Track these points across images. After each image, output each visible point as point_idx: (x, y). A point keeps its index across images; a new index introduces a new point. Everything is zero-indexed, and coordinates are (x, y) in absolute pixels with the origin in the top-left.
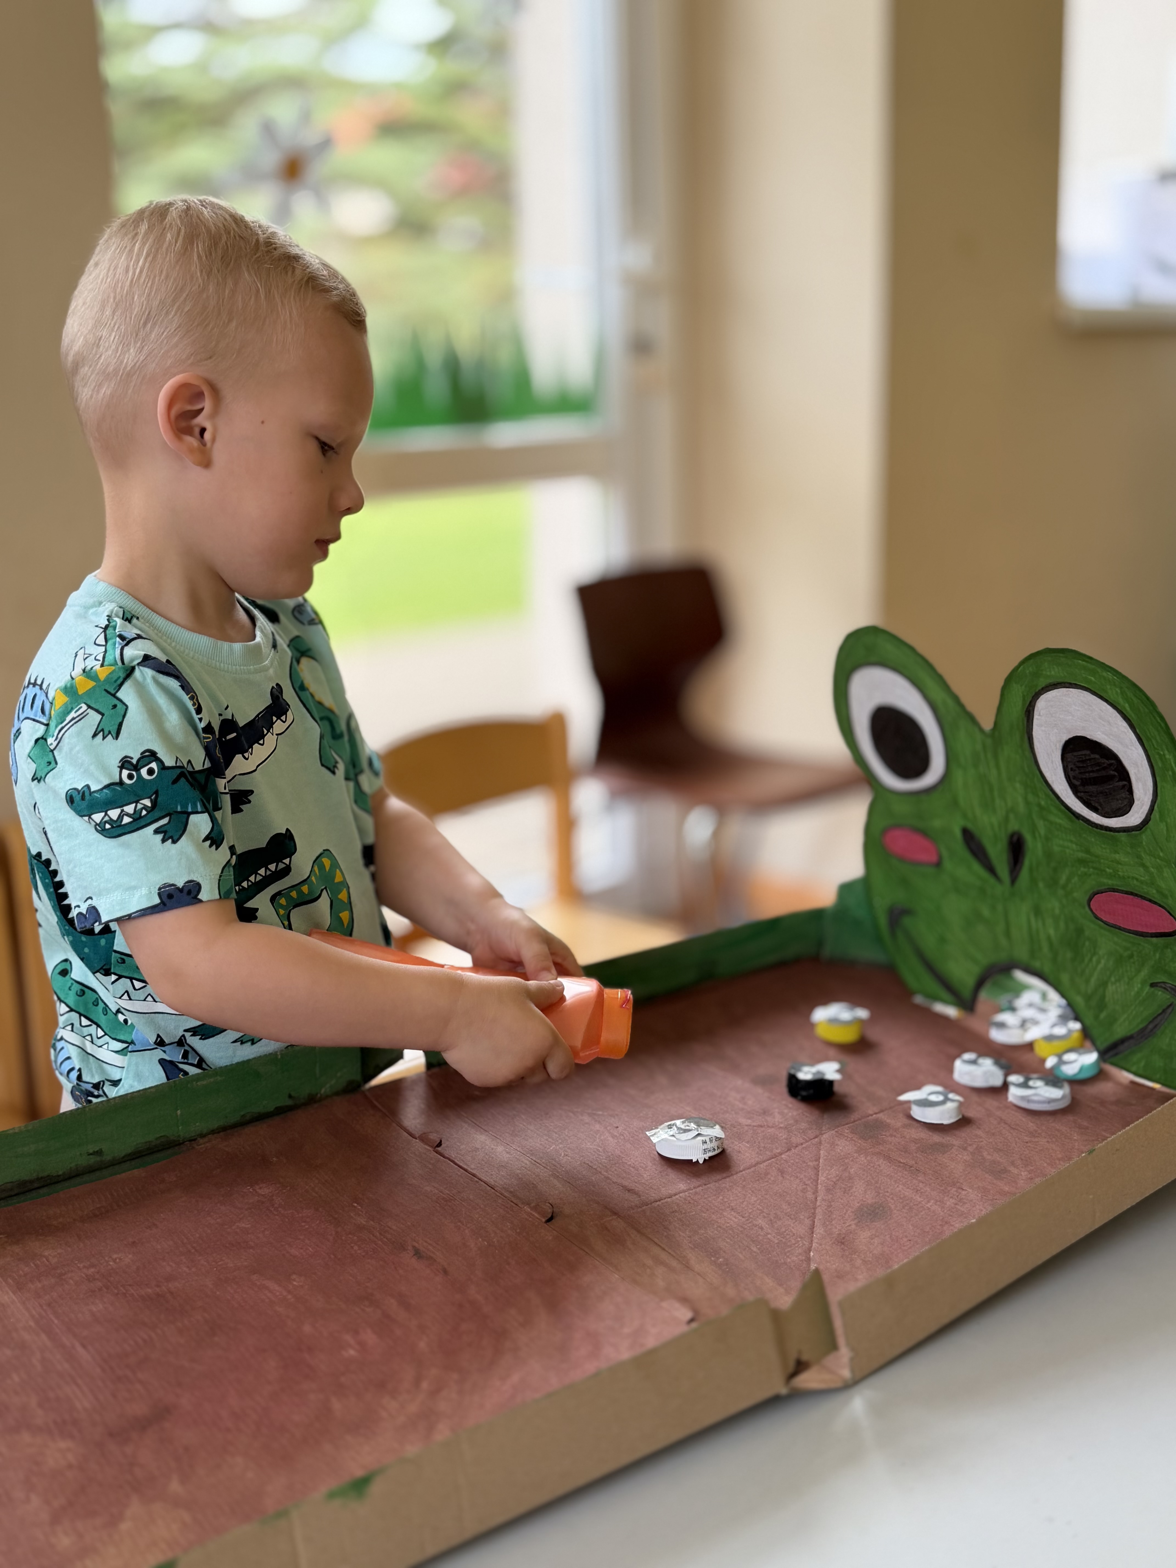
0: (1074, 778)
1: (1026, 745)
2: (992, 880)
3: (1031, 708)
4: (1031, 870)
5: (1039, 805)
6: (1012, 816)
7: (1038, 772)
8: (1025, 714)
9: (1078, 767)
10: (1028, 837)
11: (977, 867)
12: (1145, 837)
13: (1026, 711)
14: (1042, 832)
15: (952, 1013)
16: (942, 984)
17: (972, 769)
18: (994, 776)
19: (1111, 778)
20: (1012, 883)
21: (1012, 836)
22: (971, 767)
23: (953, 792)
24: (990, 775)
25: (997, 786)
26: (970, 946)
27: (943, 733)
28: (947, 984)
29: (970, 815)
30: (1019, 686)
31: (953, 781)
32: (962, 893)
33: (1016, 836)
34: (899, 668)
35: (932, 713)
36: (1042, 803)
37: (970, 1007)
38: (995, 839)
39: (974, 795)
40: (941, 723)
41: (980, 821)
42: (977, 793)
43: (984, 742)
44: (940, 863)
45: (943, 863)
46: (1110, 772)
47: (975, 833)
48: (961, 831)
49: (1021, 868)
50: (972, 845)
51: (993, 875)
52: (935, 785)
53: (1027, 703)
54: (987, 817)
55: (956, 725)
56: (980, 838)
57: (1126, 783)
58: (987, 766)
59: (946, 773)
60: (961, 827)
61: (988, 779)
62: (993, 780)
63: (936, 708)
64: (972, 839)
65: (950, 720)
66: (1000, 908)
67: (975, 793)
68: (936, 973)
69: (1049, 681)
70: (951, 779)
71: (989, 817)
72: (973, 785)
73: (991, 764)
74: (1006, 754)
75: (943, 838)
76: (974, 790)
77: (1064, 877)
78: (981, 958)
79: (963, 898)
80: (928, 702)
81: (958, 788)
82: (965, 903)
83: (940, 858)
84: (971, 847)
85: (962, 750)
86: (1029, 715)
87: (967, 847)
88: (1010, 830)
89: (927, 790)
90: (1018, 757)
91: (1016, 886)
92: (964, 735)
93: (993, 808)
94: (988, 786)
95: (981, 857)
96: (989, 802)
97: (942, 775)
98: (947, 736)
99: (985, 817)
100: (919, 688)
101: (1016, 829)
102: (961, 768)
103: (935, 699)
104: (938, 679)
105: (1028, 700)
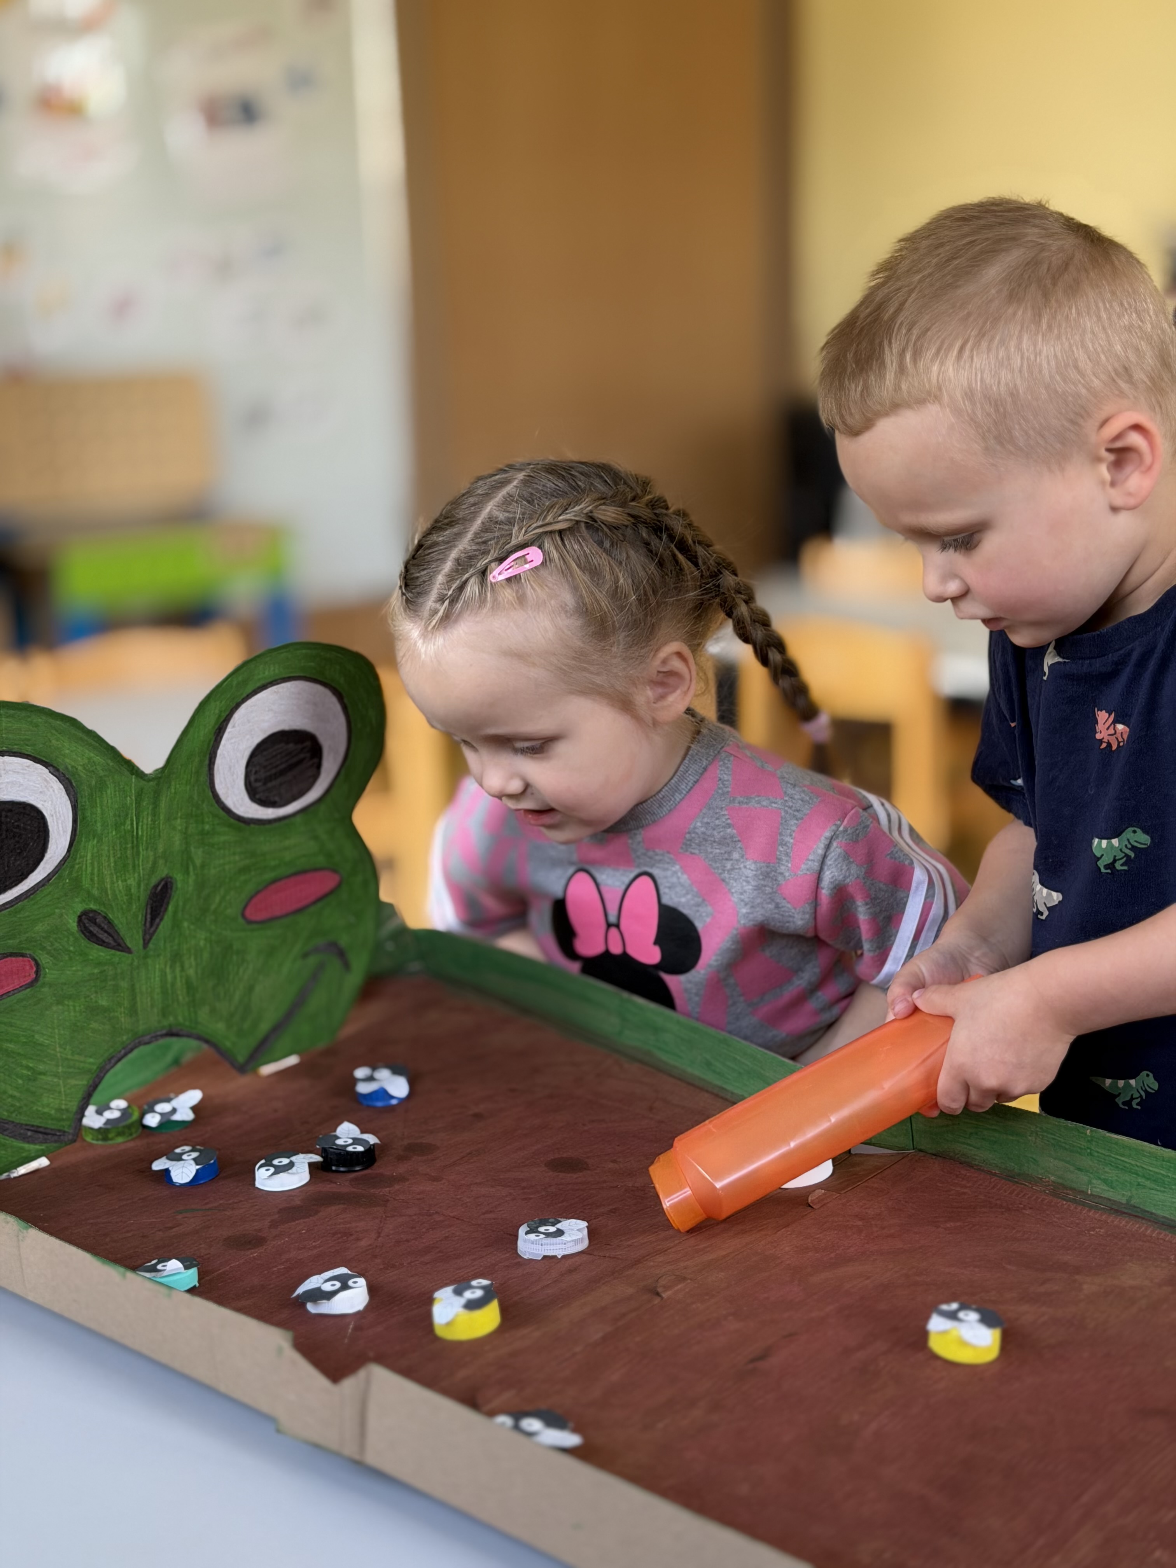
0: (256, 780)
1: (205, 769)
2: (118, 956)
3: (225, 724)
4: (175, 913)
5: (202, 833)
6: (161, 862)
7: (210, 794)
9: (265, 767)
10: (178, 877)
11: (98, 952)
12: (322, 808)
14: (198, 862)
15: (43, 1162)
16: (29, 1133)
17: (112, 832)
18: (145, 827)
19: (300, 762)
20: (146, 944)
21: (156, 887)
22: (110, 830)
23: (74, 875)
24: (140, 828)
25: (147, 837)
26: (76, 1057)
27: (75, 805)
28: (37, 1130)
29: (95, 892)
30: (218, 703)
31: (77, 861)
32: (70, 997)
33: (163, 883)
34: (16, 748)
35: (62, 787)
36: (207, 827)
37: (70, 1137)
38: (130, 902)
39: (107, 864)
40: (76, 794)
41: (109, 892)
42: (112, 859)
43: (142, 789)
44: (36, 979)
45: (42, 976)
46: (302, 756)
47: (99, 911)
48: (76, 919)
49: (161, 920)
50: (94, 929)
51: (119, 950)
52: (47, 879)
53: (222, 719)
54: (122, 881)
55: (101, 785)
56: (106, 913)
57: (316, 760)
58: (136, 818)
59: (68, 854)
60: (79, 913)
61: (135, 833)
62: (142, 832)
63: (71, 778)
64: (93, 921)
65: (93, 783)
66: (124, 984)
67: (109, 860)
68: (21, 1125)
69: (259, 684)
70: (75, 860)
71: (126, 880)
72: (109, 851)
73: (146, 813)
74: (173, 791)
75: (47, 945)
76: (109, 857)
77: (217, 899)
78: (92, 1063)
79: (71, 1003)
80: (59, 774)
81: (84, 867)
82: (74, 1006)
83: (37, 972)
84: (91, 932)
85: (102, 814)
86: (219, 732)
87: (83, 936)
88: (154, 881)
89: (32, 892)
90: (188, 787)
91: (151, 945)
92: (111, 794)
93: (134, 866)
94: (133, 843)
95: (104, 936)
96: (130, 861)
97: (61, 861)
98: (82, 806)
99: (120, 882)
100: (46, 762)
101: (164, 875)
102: (94, 839)
103: (73, 767)
104: (86, 738)
105: (224, 715)
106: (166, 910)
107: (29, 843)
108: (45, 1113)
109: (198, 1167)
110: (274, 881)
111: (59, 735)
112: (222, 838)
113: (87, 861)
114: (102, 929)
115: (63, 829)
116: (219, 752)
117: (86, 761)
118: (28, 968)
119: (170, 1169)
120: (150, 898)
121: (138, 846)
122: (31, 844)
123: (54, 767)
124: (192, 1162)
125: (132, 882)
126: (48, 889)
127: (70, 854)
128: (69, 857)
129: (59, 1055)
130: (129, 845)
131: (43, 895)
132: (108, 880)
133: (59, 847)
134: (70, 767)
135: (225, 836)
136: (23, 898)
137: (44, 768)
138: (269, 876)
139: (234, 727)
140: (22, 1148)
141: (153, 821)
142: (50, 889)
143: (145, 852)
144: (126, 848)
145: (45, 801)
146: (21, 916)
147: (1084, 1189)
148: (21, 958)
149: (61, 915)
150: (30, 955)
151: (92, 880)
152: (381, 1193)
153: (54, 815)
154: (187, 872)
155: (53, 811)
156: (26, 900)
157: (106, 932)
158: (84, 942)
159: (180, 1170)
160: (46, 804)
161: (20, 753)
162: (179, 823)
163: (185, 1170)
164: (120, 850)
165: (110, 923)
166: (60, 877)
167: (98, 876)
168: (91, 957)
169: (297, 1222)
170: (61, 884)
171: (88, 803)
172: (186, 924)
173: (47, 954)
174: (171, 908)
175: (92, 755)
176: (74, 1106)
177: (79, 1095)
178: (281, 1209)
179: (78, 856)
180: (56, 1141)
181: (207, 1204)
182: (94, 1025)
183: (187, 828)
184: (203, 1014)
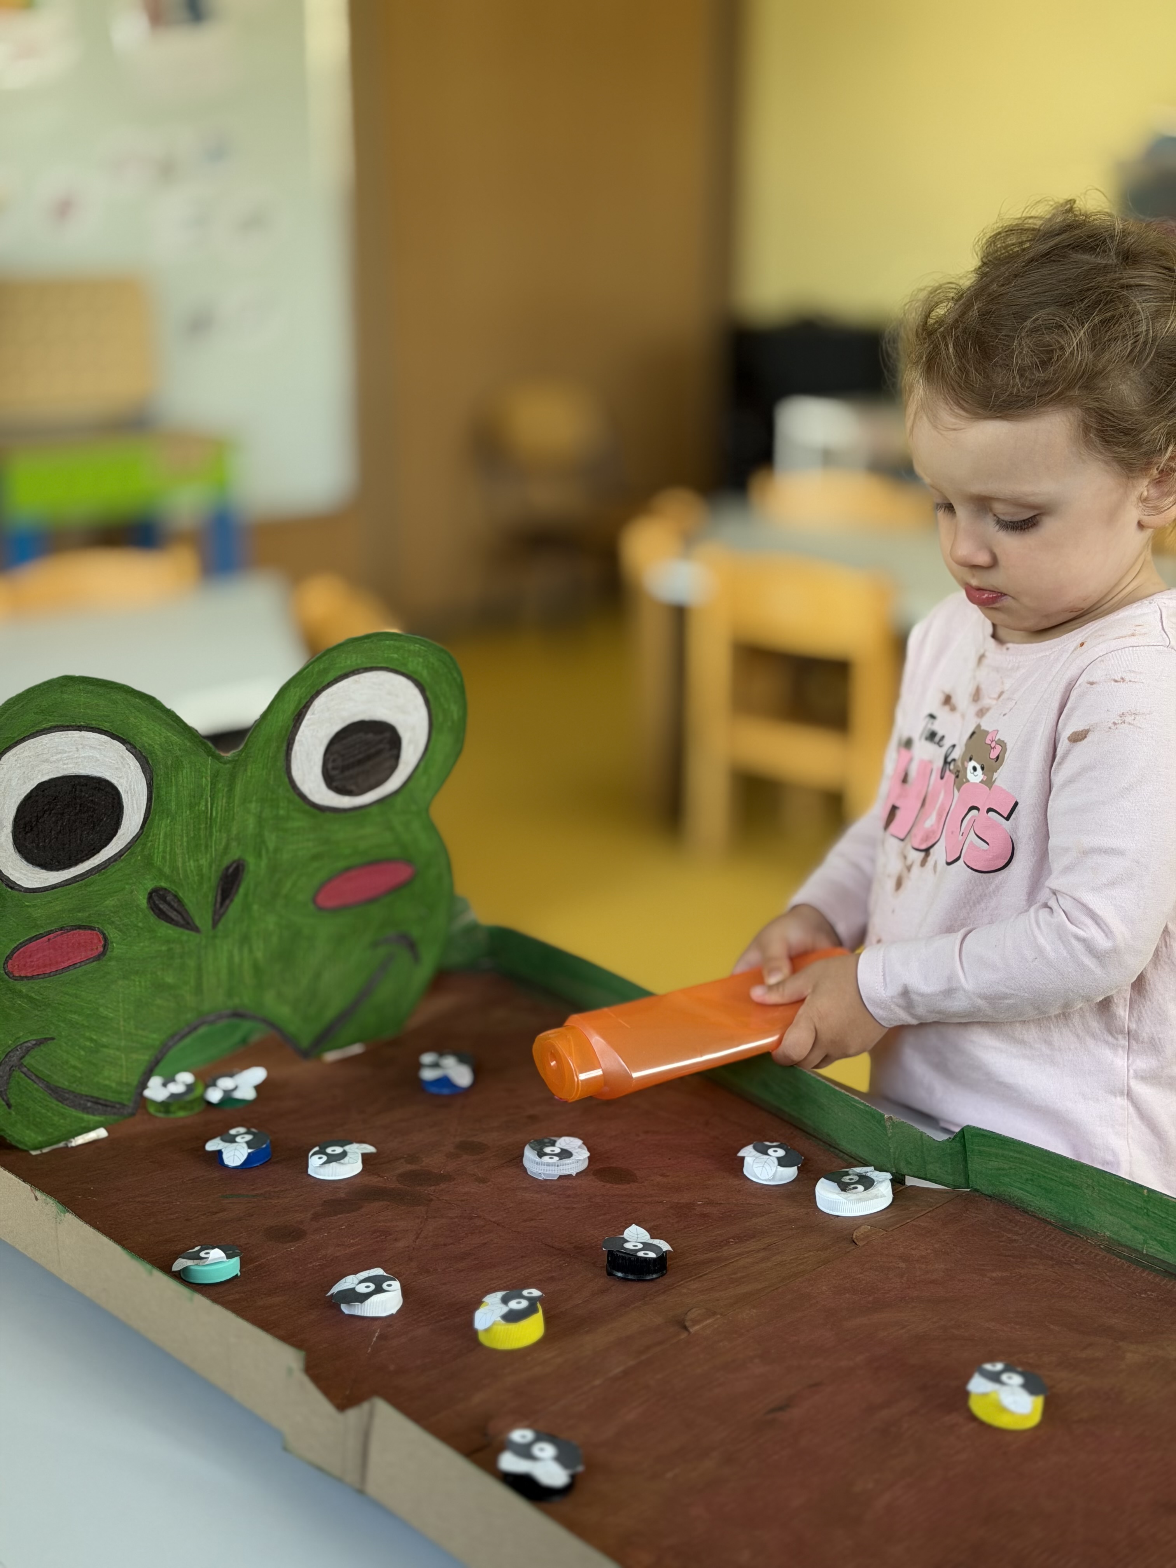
0: (334, 768)
2: (186, 935)
3: (304, 710)
4: (246, 895)
6: (234, 844)
7: (286, 780)
8: (294, 719)
10: (251, 861)
11: (166, 930)
12: (399, 799)
13: (296, 715)
14: (271, 846)
15: (101, 1133)
16: (89, 1104)
17: (186, 812)
18: (219, 808)
19: (379, 753)
20: (215, 924)
21: (228, 868)
22: (184, 810)
23: (146, 852)
24: (214, 809)
25: (221, 818)
26: (140, 1032)
27: (150, 783)
28: (96, 1101)
29: (167, 870)
30: (298, 689)
31: (150, 838)
32: (137, 973)
33: (234, 865)
34: (94, 724)
35: (138, 764)
36: (282, 812)
37: (130, 1110)
38: (201, 883)
39: (179, 843)
40: (152, 772)
41: (181, 871)
42: (185, 839)
43: (218, 771)
44: (103, 953)
45: (109, 950)
46: (381, 746)
47: (170, 889)
48: (146, 896)
49: (232, 901)
50: (162, 906)
51: (188, 929)
52: (118, 855)
53: (301, 706)
54: (194, 861)
55: (177, 765)
56: (176, 892)
57: (395, 752)
58: (211, 799)
59: (141, 832)
60: (149, 890)
61: (209, 815)
62: (217, 814)
63: (148, 756)
64: (163, 899)
65: (169, 763)
66: (191, 963)
67: (182, 840)
68: (81, 1096)
69: (340, 673)
70: (148, 837)
71: (198, 860)
72: (182, 830)
73: (220, 795)
74: (249, 774)
75: (116, 919)
76: (182, 836)
77: (288, 885)
78: (156, 1038)
79: (137, 979)
80: (136, 752)
81: (157, 843)
82: (140, 982)
83: (105, 946)
84: (160, 909)
85: (177, 792)
86: (298, 719)
87: (152, 913)
88: (226, 862)
89: (103, 867)
90: (264, 773)
91: (220, 926)
92: (187, 773)
93: (206, 847)
94: (207, 824)
95: (173, 915)
96: (203, 842)
97: (134, 838)
98: (157, 784)
99: (192, 863)
100: (124, 740)
101: (236, 857)
102: (168, 817)
103: (149, 745)
104: (164, 717)
105: (304, 702)
106: (237, 890)
107: (103, 819)
108: (106, 1086)
109: (250, 1151)
110: (348, 869)
111: (137, 713)
112: (297, 824)
113: (159, 839)
114: (172, 907)
115: (137, 807)
116: (298, 738)
117: (163, 740)
118: (96, 941)
119: (223, 1150)
120: (221, 879)
121: (211, 827)
122: (105, 819)
123: (130, 744)
124: (245, 1146)
125: (204, 862)
126: (120, 864)
127: (143, 832)
128: (142, 834)
129: (122, 1028)
130: (203, 826)
131: (114, 870)
132: (180, 859)
133: (133, 823)
134: (146, 744)
135: (300, 822)
136: (94, 873)
137: (121, 745)
138: (341, 864)
139: (313, 714)
140: (82, 1119)
141: (228, 803)
142: (122, 864)
143: (218, 834)
144: (199, 829)
145: (120, 778)
146: (91, 889)
147: (1140, 1249)
148: (89, 931)
149: (132, 892)
150: (98, 928)
151: (164, 858)
152: (426, 1192)
153: (129, 792)
154: (260, 856)
155: (128, 787)
156: (97, 874)
157: (176, 910)
158: (153, 918)
159: (232, 1153)
160: (121, 780)
161: (98, 729)
162: (253, 806)
163: (237, 1153)
164: (194, 830)
165: (180, 901)
166: (132, 853)
167: (170, 854)
168: (159, 935)
169: (339, 1216)
170: (133, 860)
171: (163, 782)
172: (255, 907)
173: (116, 928)
174: (241, 890)
175: (169, 734)
176: (135, 1080)
177: (142, 1069)
178: (325, 1201)
179: (151, 834)
180: (115, 1114)
181: (253, 1189)
182: (159, 1001)
183: (261, 812)
184: (269, 998)
